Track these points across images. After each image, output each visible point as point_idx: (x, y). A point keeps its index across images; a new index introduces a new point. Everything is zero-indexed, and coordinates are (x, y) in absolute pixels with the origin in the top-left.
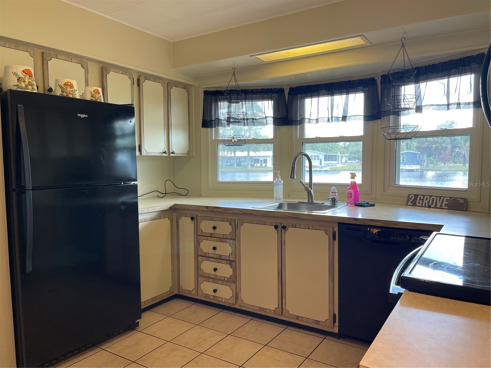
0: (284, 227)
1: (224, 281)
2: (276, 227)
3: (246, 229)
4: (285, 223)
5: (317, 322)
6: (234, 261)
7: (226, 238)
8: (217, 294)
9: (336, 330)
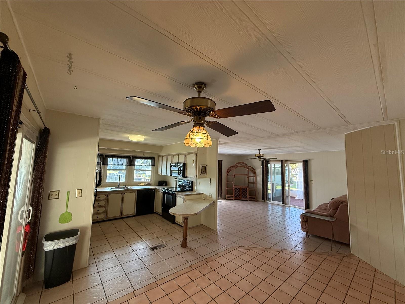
0: (124, 193)
1: (101, 213)
2: (122, 194)
3: (110, 196)
4: (124, 192)
5: (131, 214)
6: (106, 206)
7: (103, 200)
8: (98, 218)
9: (135, 214)
